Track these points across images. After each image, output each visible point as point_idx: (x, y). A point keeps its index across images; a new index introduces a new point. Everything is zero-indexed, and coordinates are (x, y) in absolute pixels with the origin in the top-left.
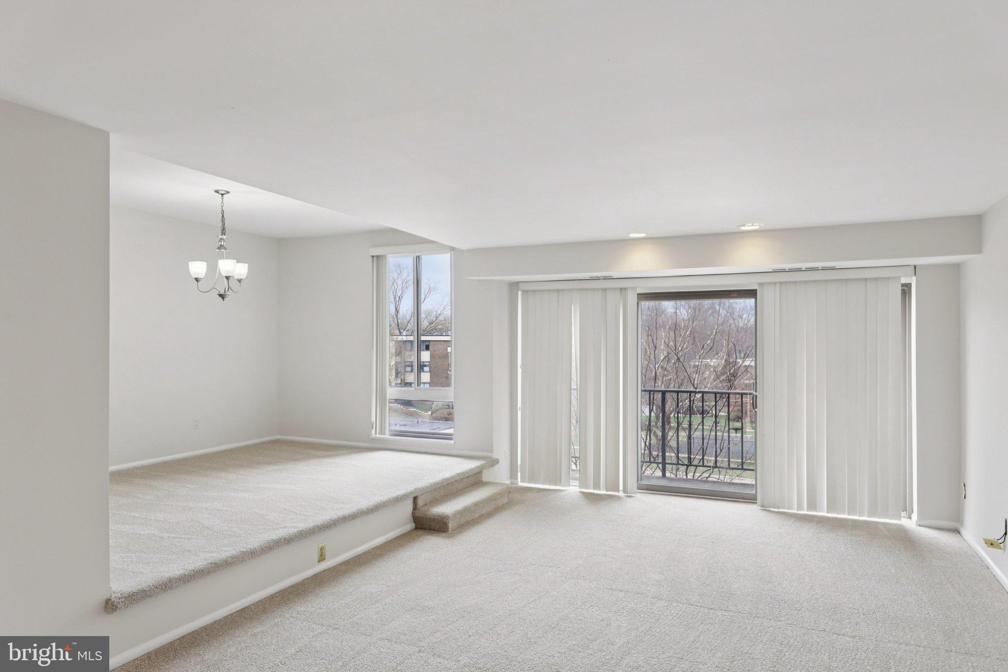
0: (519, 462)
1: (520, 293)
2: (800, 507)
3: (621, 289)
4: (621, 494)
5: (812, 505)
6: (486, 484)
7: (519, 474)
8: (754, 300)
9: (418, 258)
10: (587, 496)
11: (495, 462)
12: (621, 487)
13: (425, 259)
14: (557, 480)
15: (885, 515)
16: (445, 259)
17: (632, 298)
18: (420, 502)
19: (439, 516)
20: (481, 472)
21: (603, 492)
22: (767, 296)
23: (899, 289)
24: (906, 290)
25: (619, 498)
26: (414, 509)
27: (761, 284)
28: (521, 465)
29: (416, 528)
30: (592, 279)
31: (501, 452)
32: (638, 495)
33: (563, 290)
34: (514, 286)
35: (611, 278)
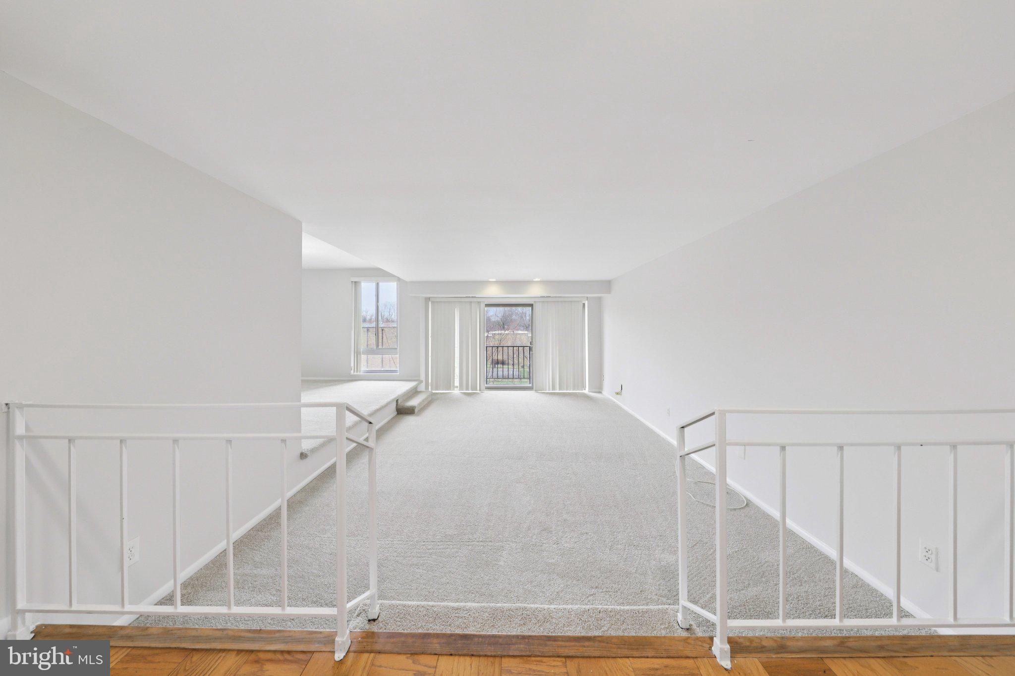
0: (430, 381)
1: (430, 302)
2: (549, 390)
3: (478, 302)
4: (478, 391)
5: (554, 388)
6: (420, 392)
7: (430, 387)
8: (530, 308)
9: (378, 283)
10: (465, 394)
11: (421, 382)
12: (478, 389)
13: (381, 284)
14: (449, 388)
15: (578, 389)
16: (394, 285)
17: (483, 305)
18: (399, 402)
19: (411, 407)
20: (417, 387)
21: (470, 392)
22: (537, 307)
23: (582, 305)
24: (584, 304)
25: (478, 393)
26: (397, 405)
27: (535, 302)
28: (431, 383)
29: (398, 414)
30: (466, 297)
31: (423, 377)
32: (485, 392)
33: (451, 302)
34: (428, 299)
35: (475, 297)
